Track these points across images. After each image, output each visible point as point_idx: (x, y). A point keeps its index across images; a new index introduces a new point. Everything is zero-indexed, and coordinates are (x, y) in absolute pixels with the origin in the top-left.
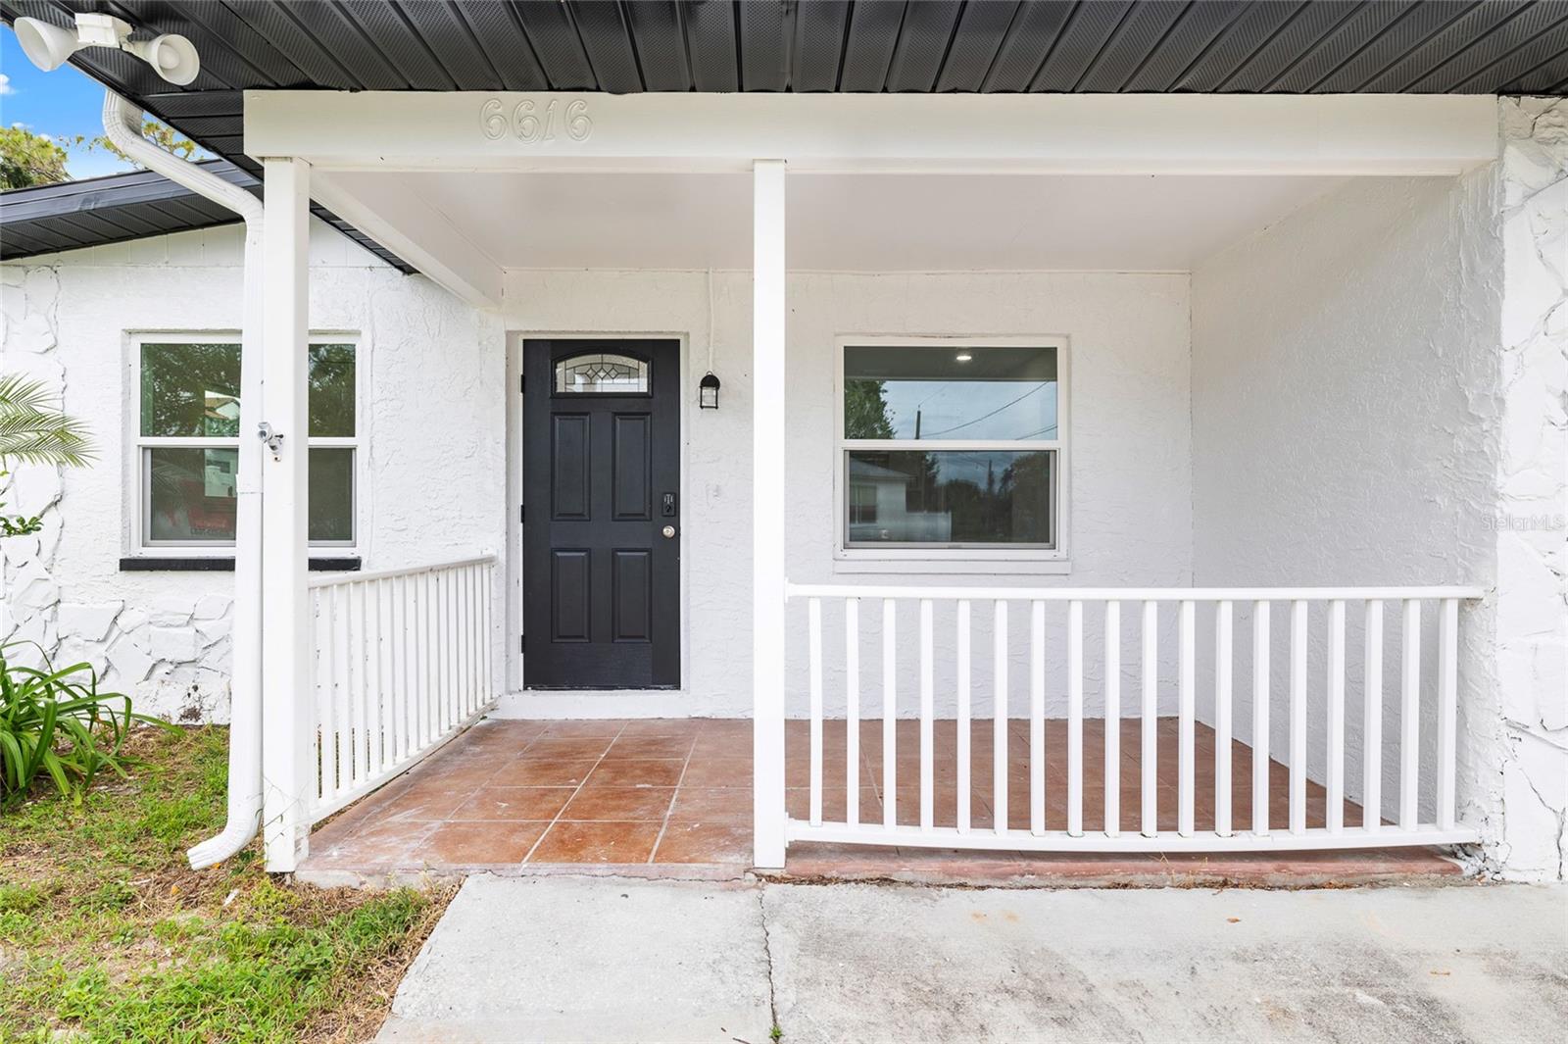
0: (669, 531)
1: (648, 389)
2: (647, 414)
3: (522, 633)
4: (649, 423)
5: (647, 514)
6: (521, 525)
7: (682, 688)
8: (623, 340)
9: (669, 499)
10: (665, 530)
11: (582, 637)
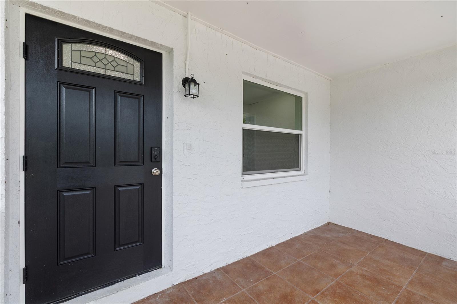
0: (155, 171)
1: (140, 80)
2: (141, 96)
3: (23, 266)
4: (142, 103)
5: (141, 161)
6: (23, 173)
7: (163, 267)
8: (123, 42)
9: (155, 151)
10: (153, 170)
11: (88, 254)
